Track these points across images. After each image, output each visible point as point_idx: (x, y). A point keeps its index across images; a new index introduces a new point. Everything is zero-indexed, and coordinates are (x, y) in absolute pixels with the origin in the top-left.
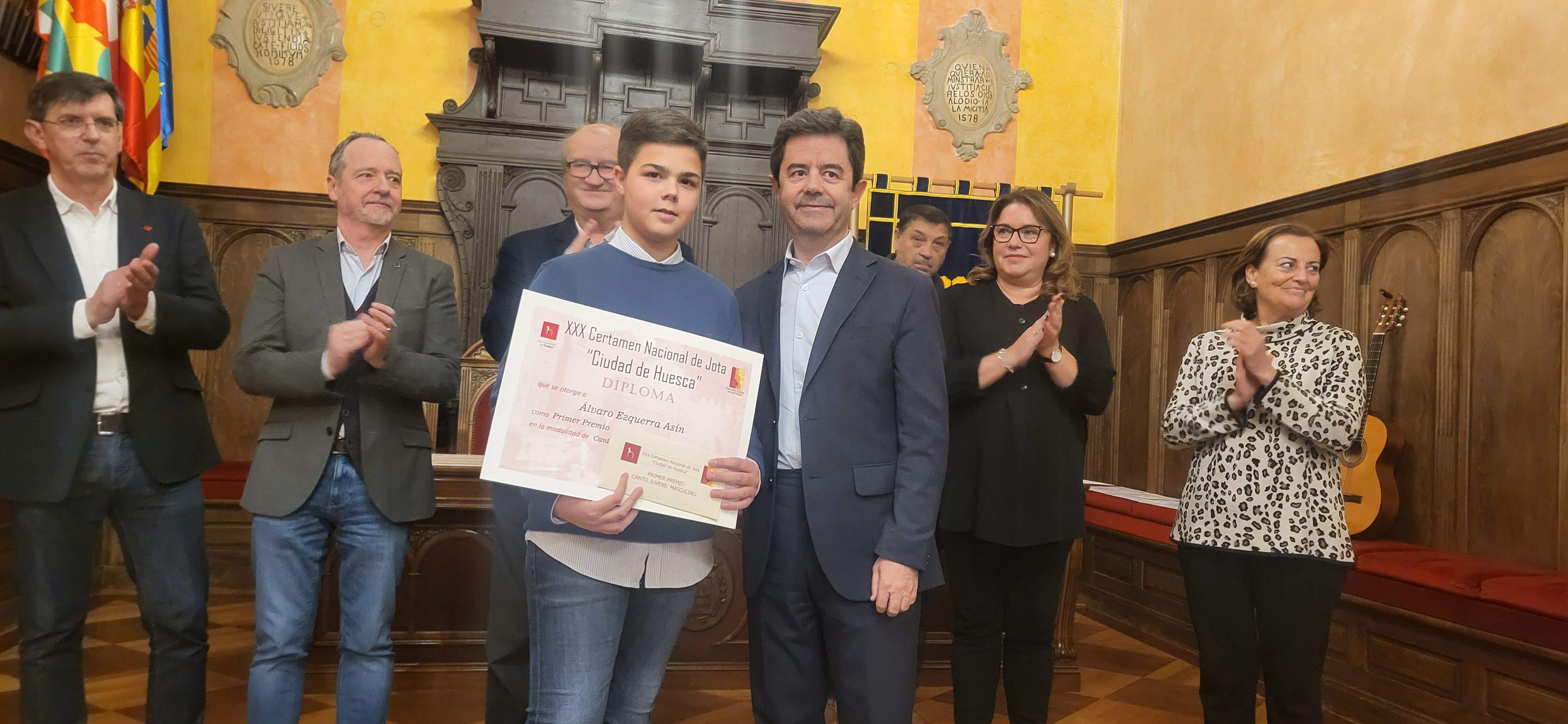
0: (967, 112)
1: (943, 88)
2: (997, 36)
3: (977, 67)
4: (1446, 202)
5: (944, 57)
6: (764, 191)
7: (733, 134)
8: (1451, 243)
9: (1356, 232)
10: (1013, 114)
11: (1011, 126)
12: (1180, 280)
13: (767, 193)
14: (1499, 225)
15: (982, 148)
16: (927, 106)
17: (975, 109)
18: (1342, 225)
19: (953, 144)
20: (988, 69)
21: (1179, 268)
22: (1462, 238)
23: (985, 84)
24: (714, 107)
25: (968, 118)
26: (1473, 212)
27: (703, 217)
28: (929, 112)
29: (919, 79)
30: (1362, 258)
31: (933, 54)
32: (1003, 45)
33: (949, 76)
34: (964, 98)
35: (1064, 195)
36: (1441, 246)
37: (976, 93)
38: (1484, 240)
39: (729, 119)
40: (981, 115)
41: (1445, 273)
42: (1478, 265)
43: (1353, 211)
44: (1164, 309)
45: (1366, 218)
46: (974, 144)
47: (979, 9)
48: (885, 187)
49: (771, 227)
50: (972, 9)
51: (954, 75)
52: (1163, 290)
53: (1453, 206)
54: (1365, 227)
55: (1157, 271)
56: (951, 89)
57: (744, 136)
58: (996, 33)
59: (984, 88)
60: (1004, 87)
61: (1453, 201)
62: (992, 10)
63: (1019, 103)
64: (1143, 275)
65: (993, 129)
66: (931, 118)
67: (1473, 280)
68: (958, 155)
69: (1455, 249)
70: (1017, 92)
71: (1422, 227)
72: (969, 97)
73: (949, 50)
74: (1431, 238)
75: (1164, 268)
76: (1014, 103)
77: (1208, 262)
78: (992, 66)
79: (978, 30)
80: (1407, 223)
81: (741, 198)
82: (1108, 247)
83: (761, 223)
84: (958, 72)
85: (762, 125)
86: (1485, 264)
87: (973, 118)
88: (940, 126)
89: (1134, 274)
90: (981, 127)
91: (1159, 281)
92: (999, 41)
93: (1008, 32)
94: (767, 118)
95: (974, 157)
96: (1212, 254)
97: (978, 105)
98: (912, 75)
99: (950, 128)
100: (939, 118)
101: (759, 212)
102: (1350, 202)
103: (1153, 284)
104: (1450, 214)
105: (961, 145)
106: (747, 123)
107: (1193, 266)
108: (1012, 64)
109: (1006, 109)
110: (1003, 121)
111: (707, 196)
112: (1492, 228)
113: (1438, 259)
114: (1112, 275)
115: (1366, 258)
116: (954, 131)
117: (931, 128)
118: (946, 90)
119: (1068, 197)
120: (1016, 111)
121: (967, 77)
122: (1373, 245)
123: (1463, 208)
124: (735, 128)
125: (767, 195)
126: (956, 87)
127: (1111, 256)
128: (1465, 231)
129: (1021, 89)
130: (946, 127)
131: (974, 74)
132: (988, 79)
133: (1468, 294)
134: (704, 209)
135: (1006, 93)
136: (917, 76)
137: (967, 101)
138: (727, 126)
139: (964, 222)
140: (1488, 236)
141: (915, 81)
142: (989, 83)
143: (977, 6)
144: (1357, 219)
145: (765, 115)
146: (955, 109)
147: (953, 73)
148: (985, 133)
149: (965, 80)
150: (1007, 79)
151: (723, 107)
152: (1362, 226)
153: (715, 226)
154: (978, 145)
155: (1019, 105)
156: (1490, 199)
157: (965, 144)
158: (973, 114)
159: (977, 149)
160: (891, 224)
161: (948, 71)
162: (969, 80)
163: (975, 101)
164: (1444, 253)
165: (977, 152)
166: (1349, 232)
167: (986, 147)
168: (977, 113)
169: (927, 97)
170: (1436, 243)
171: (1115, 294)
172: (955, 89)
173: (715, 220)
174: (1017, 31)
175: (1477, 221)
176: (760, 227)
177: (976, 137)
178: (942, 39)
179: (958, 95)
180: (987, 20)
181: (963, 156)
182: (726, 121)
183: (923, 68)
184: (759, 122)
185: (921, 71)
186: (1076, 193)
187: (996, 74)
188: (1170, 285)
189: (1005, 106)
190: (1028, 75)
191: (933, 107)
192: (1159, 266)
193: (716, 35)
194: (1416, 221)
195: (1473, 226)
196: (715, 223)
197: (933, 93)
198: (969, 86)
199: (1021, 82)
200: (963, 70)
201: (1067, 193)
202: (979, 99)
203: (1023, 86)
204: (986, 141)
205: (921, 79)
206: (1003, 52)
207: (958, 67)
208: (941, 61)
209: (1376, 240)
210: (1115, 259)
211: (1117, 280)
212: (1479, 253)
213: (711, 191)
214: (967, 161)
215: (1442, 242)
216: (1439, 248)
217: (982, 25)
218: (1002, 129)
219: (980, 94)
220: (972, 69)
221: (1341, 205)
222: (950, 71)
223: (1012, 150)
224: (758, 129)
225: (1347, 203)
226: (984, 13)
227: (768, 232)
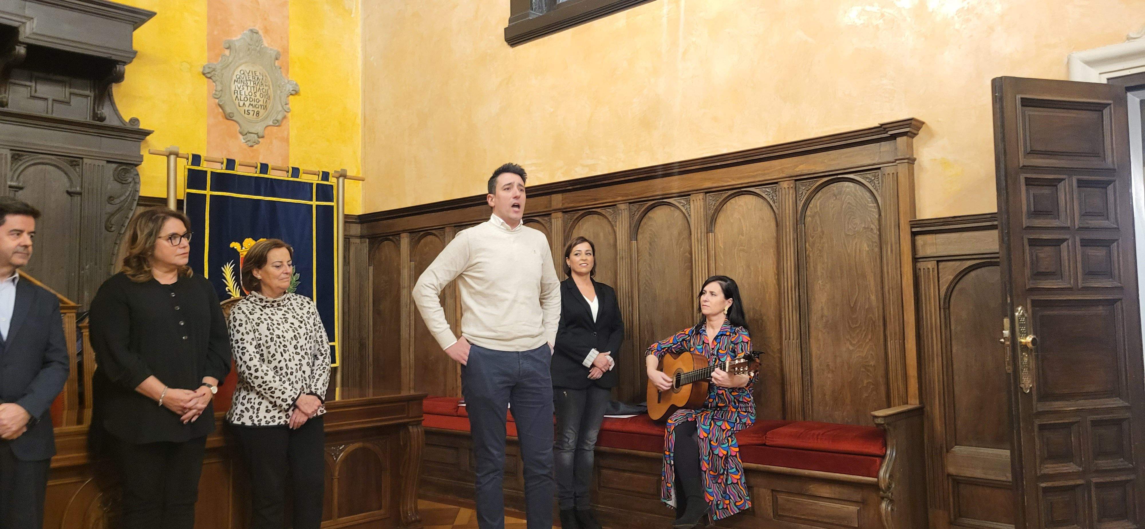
0: (251, 108)
1: (230, 87)
2: (272, 52)
3: (258, 74)
4: (619, 198)
5: (231, 63)
6: (72, 161)
7: (37, 108)
8: (623, 224)
9: (560, 214)
10: (286, 113)
11: (284, 122)
12: (422, 241)
13: (75, 163)
14: (650, 214)
15: (263, 137)
16: (217, 101)
17: (257, 106)
18: (551, 209)
19: (241, 133)
20: (266, 76)
21: (422, 233)
22: (630, 221)
23: (265, 87)
24: (17, 82)
25: (252, 113)
26: (636, 205)
27: (9, 183)
28: (219, 105)
29: (210, 78)
30: (564, 231)
31: (220, 59)
32: (277, 59)
33: (234, 78)
34: (248, 97)
35: (338, 178)
36: (618, 226)
37: (258, 94)
38: (642, 223)
39: (33, 94)
40: (262, 112)
41: (621, 241)
42: (640, 237)
43: (557, 200)
44: (411, 261)
45: (566, 205)
46: (257, 134)
47: (257, 28)
48: (199, 165)
49: (80, 194)
50: (251, 28)
51: (239, 78)
52: (409, 248)
53: (624, 202)
54: (565, 211)
55: (404, 235)
56: (237, 89)
57: (50, 111)
58: (271, 50)
59: (264, 90)
60: (279, 92)
61: (625, 198)
62: (266, 31)
63: (290, 105)
64: (391, 237)
65: (271, 123)
66: (221, 110)
67: (637, 246)
68: (244, 141)
69: (626, 227)
70: (288, 96)
71: (604, 213)
72: (252, 97)
73: (234, 57)
74: (610, 220)
75: (409, 233)
76: (286, 104)
77: (447, 229)
78: (269, 74)
79: (257, 45)
80: (594, 210)
81: (48, 167)
82: (359, 216)
83: (69, 190)
84: (243, 76)
85: (68, 103)
86: (644, 236)
87: (255, 113)
88: (228, 117)
89: (382, 237)
90: (262, 120)
91: (405, 241)
92: (274, 57)
93: (280, 50)
94: (72, 97)
95: (257, 144)
96: (452, 224)
97: (261, 103)
98: (204, 74)
99: (238, 120)
100: (229, 111)
101: (65, 180)
102: (554, 195)
103: (399, 244)
104: (622, 206)
105: (246, 134)
106: (54, 100)
107: (433, 232)
108: (284, 75)
109: (280, 108)
110: (280, 117)
111: (12, 164)
112: (647, 216)
113: (615, 232)
114: (362, 237)
115: (567, 231)
116: (240, 122)
117: (221, 118)
118: (233, 88)
119: (341, 179)
120: (288, 111)
121: (250, 80)
122: (571, 223)
123: (630, 203)
124: (41, 104)
125: (75, 165)
126: (241, 87)
127: (361, 223)
128: (631, 216)
129: (291, 94)
130: (233, 118)
131: (256, 78)
132: (267, 84)
133: (635, 255)
134: (9, 174)
135: (280, 97)
136: (209, 75)
137: (251, 100)
138: (32, 101)
139: (264, 196)
140: (644, 220)
141: (206, 79)
142: (267, 88)
143: (254, 26)
144: (560, 206)
145: (71, 94)
146: (241, 104)
147: (238, 77)
148: (265, 126)
149: (249, 83)
150: (281, 86)
151: (28, 83)
152: (564, 210)
153: (20, 192)
154: (260, 134)
155: (290, 106)
156: (646, 199)
157: (249, 133)
158: (256, 110)
159: (259, 137)
160: (205, 195)
161: (233, 74)
162: (252, 83)
163: (258, 101)
164: (619, 230)
165: (260, 140)
166: (555, 214)
167: (265, 137)
168: (259, 109)
169: (217, 93)
170: (613, 223)
171: (366, 250)
172: (241, 89)
173: (20, 185)
174: (286, 50)
175: (639, 211)
176: (68, 193)
177: (259, 128)
178: (227, 48)
179: (243, 94)
180: (263, 38)
181: (248, 142)
182: (31, 96)
183: (214, 70)
184: (66, 100)
185: (212, 71)
186: (347, 177)
187: (272, 81)
188: (414, 244)
189: (280, 106)
190: (297, 85)
191: (223, 102)
192: (404, 231)
193: (32, 18)
194: (600, 209)
195: (636, 214)
196: (21, 188)
197: (221, 90)
198: (252, 88)
199: (292, 89)
200: (247, 75)
201: (340, 176)
202: (260, 99)
203: (293, 92)
204: (266, 132)
205: (212, 77)
206: (276, 64)
207: (242, 72)
208: (228, 66)
209: (573, 220)
210: (365, 225)
211: (367, 240)
212: (640, 230)
213: (16, 159)
214: (252, 146)
215: (618, 222)
216: (616, 226)
217: (259, 41)
218: (278, 123)
219: (261, 96)
220: (254, 75)
221: (548, 197)
222: (235, 74)
223: (286, 140)
224: (63, 106)
225: (553, 195)
226: (261, 32)
227: (77, 198)
